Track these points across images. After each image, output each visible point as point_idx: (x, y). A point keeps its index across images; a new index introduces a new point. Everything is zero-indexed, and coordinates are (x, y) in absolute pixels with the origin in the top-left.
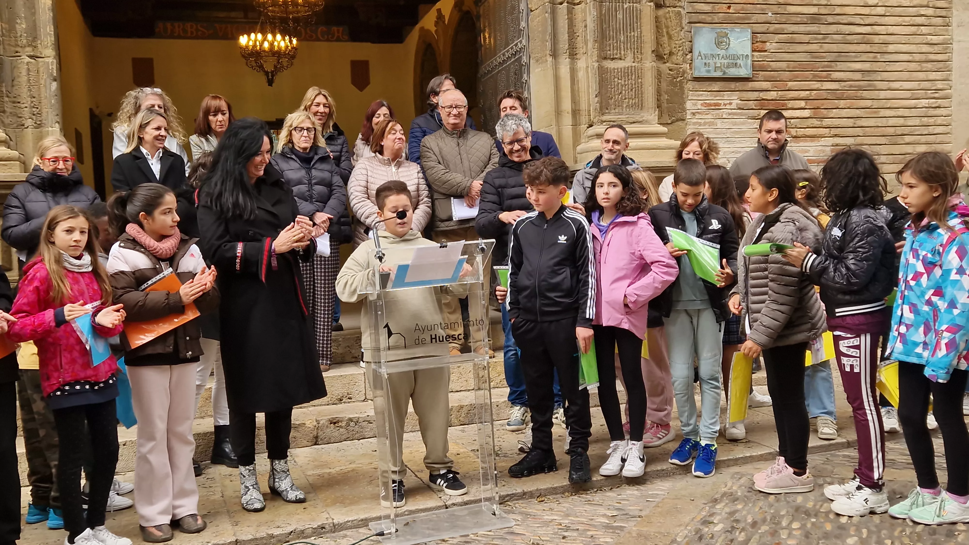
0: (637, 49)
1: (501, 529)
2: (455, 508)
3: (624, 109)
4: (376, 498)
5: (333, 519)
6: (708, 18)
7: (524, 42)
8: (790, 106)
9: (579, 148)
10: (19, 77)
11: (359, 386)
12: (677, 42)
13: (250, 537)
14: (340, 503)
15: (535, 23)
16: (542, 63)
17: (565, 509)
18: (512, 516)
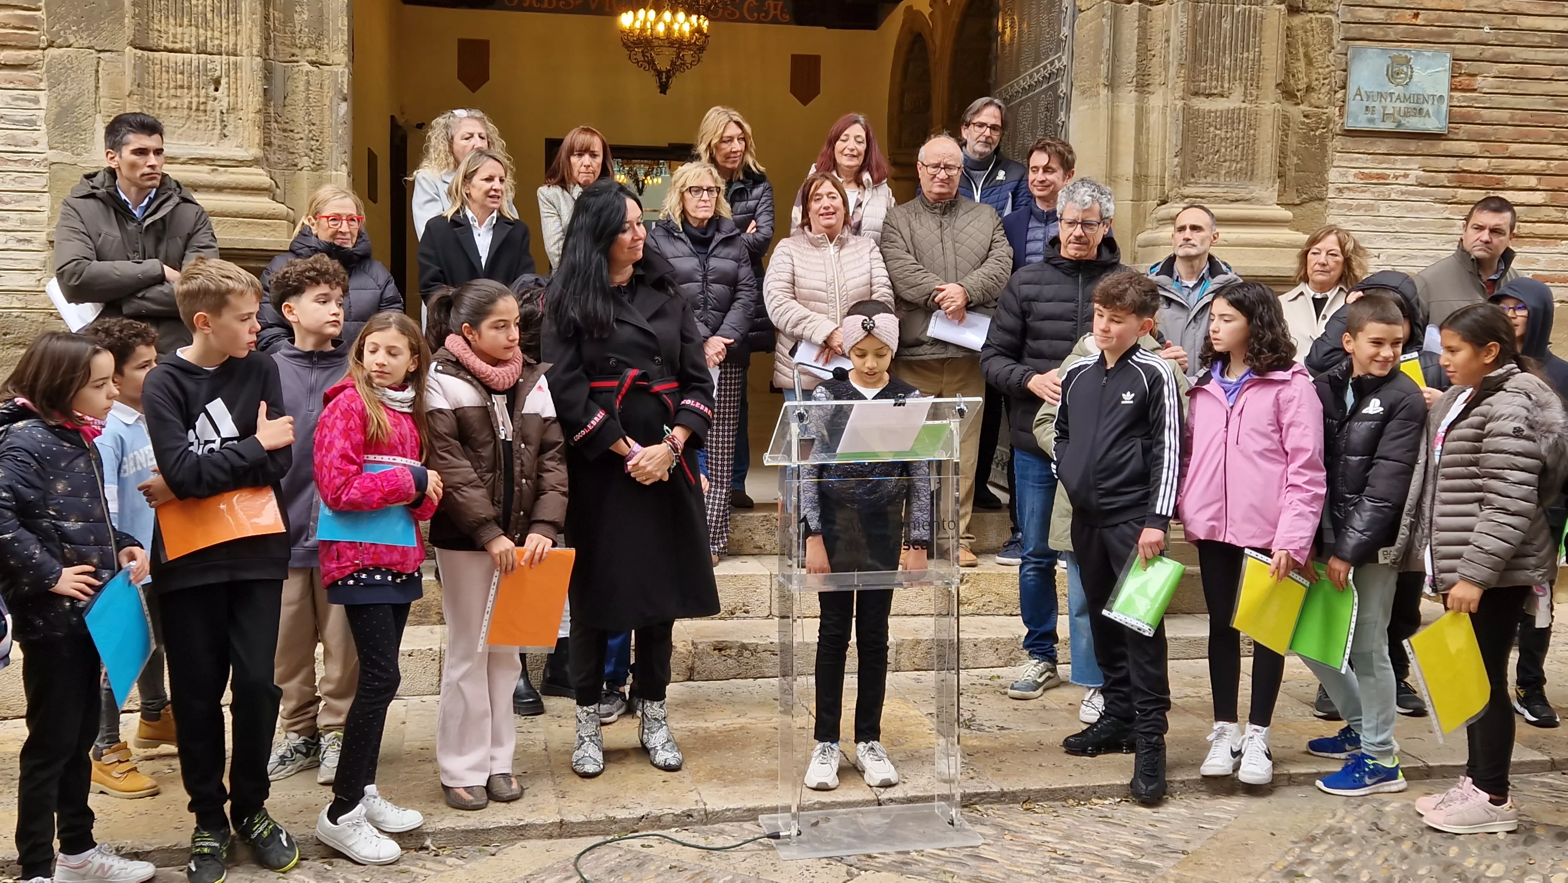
0: (1252, 80)
1: (960, 848)
2: (893, 806)
3: (1222, 179)
4: (772, 776)
5: (705, 804)
6: (1378, 32)
7: (1064, 59)
8: (1510, 184)
9: (1142, 237)
10: (294, 92)
11: (761, 594)
12: (1320, 71)
13: (582, 818)
14: (719, 779)
15: (1084, 32)
16: (1091, 96)
17: (1065, 827)
18: (979, 829)
